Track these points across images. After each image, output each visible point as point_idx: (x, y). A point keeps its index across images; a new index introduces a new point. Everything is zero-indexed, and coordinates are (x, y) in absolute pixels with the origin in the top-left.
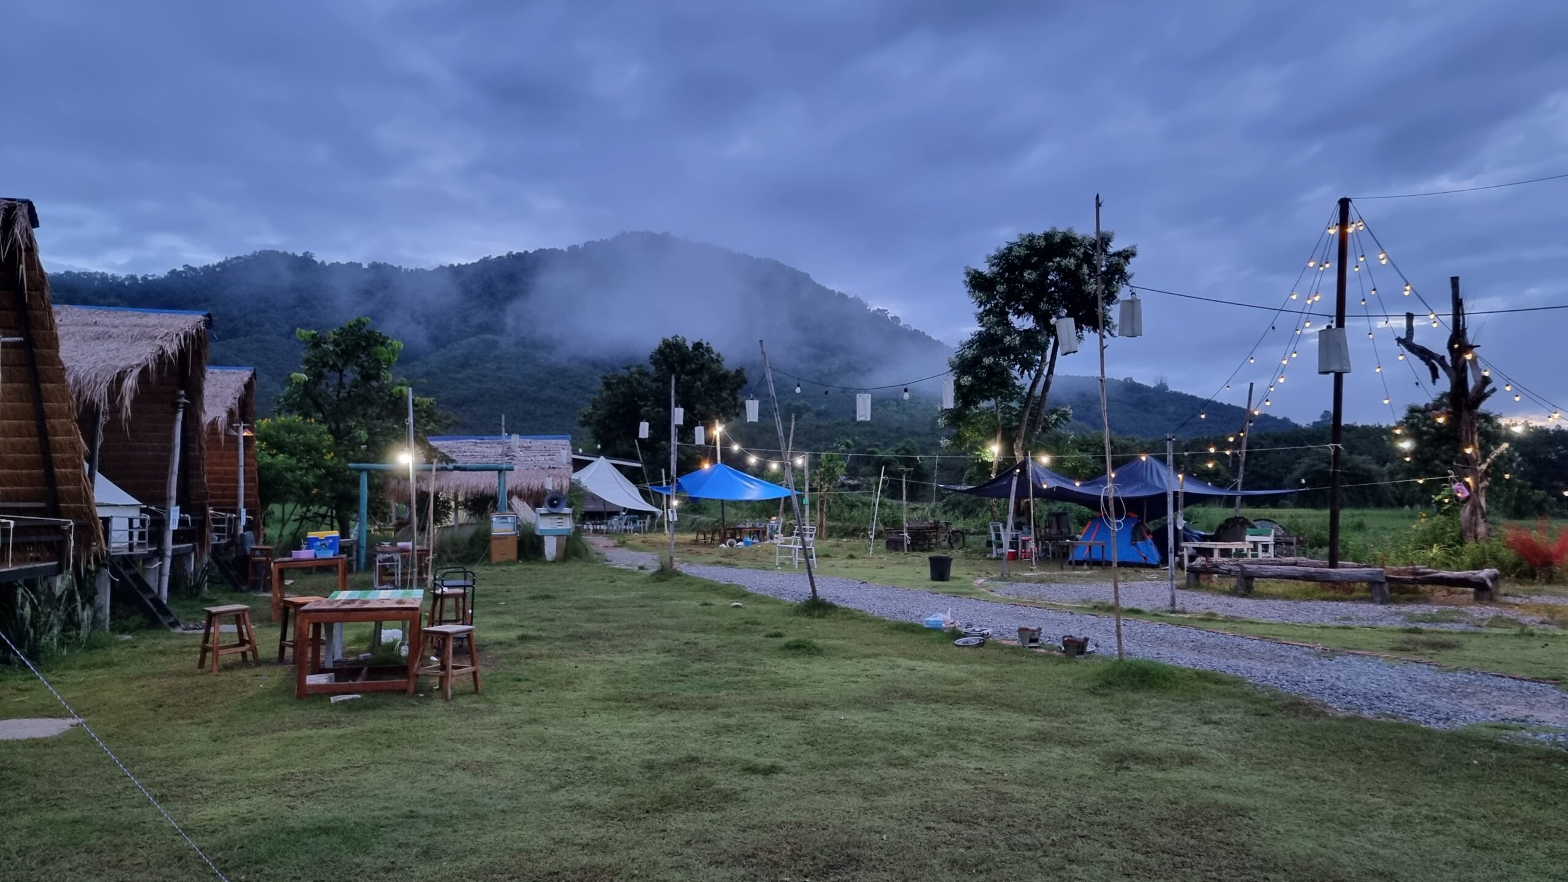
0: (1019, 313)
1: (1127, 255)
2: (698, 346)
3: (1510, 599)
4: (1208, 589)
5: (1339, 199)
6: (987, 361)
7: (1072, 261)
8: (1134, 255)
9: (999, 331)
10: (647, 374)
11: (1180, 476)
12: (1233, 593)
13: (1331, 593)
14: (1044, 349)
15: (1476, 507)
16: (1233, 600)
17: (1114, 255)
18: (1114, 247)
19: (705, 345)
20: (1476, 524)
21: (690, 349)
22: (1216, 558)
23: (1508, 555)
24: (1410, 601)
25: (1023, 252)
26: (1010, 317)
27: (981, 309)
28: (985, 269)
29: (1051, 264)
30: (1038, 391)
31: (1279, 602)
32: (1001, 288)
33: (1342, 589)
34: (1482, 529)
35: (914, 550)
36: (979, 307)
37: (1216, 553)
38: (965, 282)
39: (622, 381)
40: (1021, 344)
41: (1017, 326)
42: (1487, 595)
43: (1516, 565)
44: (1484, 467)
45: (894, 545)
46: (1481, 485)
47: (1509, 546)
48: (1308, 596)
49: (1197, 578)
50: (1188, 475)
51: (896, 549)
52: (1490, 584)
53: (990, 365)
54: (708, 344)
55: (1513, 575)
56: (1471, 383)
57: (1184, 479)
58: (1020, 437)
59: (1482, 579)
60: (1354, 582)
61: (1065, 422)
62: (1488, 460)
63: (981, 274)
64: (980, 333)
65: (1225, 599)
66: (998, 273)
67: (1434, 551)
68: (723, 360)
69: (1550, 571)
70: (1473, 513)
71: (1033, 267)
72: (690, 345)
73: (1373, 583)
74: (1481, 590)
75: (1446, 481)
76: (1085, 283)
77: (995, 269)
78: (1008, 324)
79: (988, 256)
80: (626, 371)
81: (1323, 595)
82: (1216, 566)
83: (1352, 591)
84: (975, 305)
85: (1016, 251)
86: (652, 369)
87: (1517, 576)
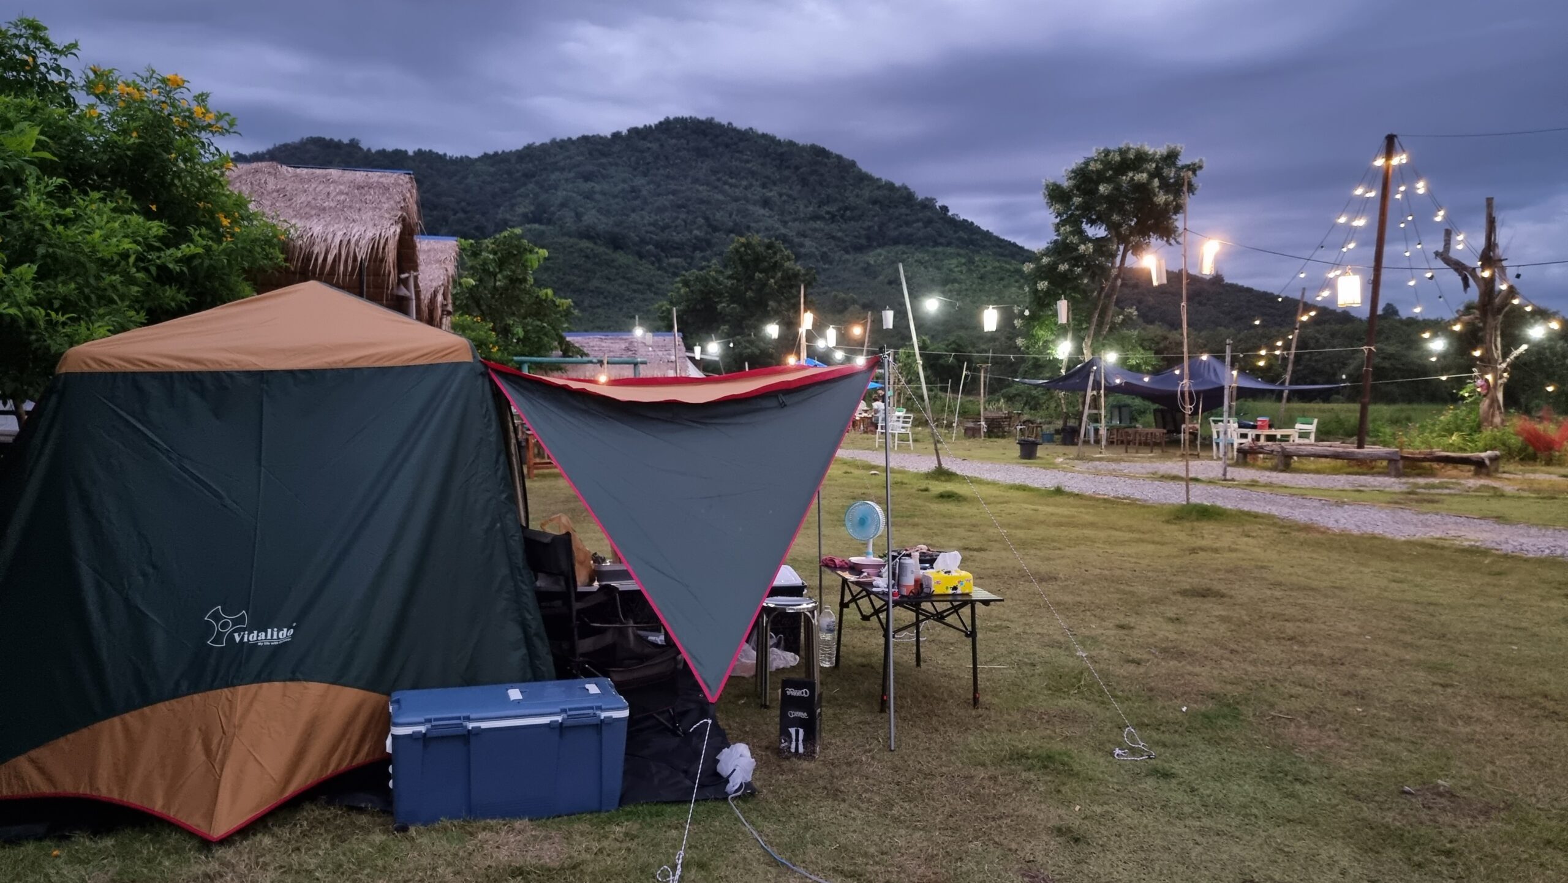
0: (1092, 222)
1: (1194, 168)
3: (1505, 476)
4: (1253, 466)
5: (1386, 134)
6: (1063, 268)
7: (1145, 175)
9: (1075, 239)
10: (721, 272)
11: (1235, 373)
12: (1274, 469)
13: (1356, 469)
14: (1114, 256)
15: (1494, 400)
16: (1274, 474)
17: (1183, 167)
18: (1182, 161)
20: (1493, 416)
22: (1262, 441)
23: (1515, 441)
24: (1419, 475)
25: (1099, 166)
26: (1084, 226)
27: (1058, 220)
29: (1124, 178)
30: (1106, 294)
31: (1311, 475)
32: (1077, 200)
33: (1365, 465)
34: (1497, 420)
35: (990, 437)
36: (1056, 217)
37: (1262, 438)
38: (1045, 193)
39: (700, 278)
40: (1094, 251)
41: (1090, 235)
43: (1522, 450)
44: (1504, 365)
45: (972, 433)
46: (1500, 382)
47: (1517, 434)
48: (1335, 471)
49: (1245, 456)
50: (1242, 371)
51: (974, 436)
52: (1488, 463)
53: (1064, 272)
55: (1516, 457)
57: (1238, 375)
58: (1089, 337)
59: (1483, 458)
60: (1375, 460)
61: (1130, 322)
62: (1508, 360)
63: (1059, 187)
64: (1056, 242)
65: (1268, 473)
66: (1075, 186)
67: (1454, 438)
69: (1551, 455)
70: (1491, 406)
71: (1108, 180)
73: (1391, 460)
74: (1480, 467)
75: (1470, 378)
76: (1155, 195)
77: (1072, 182)
78: (1081, 232)
79: (1067, 171)
81: (1351, 470)
82: (1261, 447)
83: (1373, 468)
84: (1053, 216)
85: (1092, 166)
87: (1519, 458)
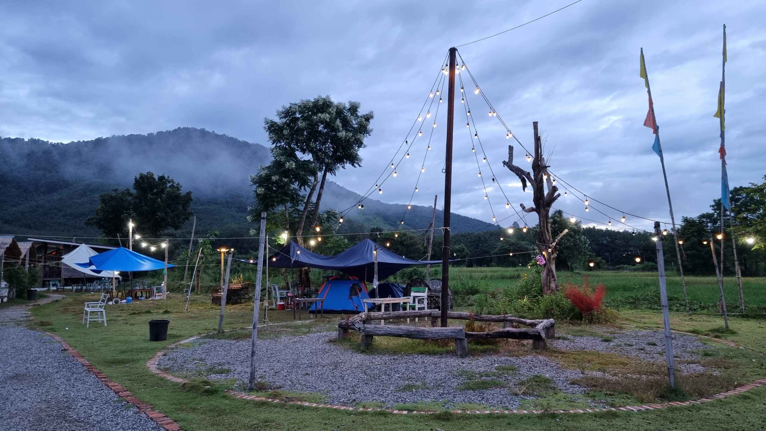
0: (302, 151)
1: (368, 118)
2: (162, 178)
4: (348, 342)
5: (449, 49)
6: (274, 178)
7: (328, 116)
8: (372, 117)
10: (130, 195)
12: (358, 348)
14: (317, 174)
15: (549, 271)
17: (361, 116)
18: (361, 112)
19: (166, 178)
20: (550, 282)
21: (157, 180)
24: (484, 353)
25: (300, 109)
26: (296, 152)
28: (277, 120)
29: (315, 117)
30: (314, 199)
32: (285, 132)
34: (553, 285)
36: (273, 144)
37: (383, 307)
38: (265, 127)
39: (112, 198)
41: (300, 159)
42: (541, 343)
44: (554, 244)
47: (567, 297)
52: (543, 335)
53: (276, 181)
54: (168, 177)
55: (568, 318)
56: (546, 192)
58: (300, 228)
59: (537, 332)
61: (334, 219)
62: (556, 240)
63: (275, 123)
64: (274, 161)
66: (286, 123)
67: (525, 300)
68: (181, 187)
69: (592, 314)
70: (548, 275)
72: (156, 178)
73: (457, 339)
74: (537, 340)
75: (534, 253)
76: (339, 131)
77: (284, 120)
79: (278, 112)
80: (114, 192)
82: (354, 324)
86: (134, 191)
87: (571, 319)
